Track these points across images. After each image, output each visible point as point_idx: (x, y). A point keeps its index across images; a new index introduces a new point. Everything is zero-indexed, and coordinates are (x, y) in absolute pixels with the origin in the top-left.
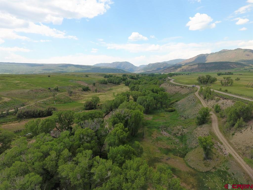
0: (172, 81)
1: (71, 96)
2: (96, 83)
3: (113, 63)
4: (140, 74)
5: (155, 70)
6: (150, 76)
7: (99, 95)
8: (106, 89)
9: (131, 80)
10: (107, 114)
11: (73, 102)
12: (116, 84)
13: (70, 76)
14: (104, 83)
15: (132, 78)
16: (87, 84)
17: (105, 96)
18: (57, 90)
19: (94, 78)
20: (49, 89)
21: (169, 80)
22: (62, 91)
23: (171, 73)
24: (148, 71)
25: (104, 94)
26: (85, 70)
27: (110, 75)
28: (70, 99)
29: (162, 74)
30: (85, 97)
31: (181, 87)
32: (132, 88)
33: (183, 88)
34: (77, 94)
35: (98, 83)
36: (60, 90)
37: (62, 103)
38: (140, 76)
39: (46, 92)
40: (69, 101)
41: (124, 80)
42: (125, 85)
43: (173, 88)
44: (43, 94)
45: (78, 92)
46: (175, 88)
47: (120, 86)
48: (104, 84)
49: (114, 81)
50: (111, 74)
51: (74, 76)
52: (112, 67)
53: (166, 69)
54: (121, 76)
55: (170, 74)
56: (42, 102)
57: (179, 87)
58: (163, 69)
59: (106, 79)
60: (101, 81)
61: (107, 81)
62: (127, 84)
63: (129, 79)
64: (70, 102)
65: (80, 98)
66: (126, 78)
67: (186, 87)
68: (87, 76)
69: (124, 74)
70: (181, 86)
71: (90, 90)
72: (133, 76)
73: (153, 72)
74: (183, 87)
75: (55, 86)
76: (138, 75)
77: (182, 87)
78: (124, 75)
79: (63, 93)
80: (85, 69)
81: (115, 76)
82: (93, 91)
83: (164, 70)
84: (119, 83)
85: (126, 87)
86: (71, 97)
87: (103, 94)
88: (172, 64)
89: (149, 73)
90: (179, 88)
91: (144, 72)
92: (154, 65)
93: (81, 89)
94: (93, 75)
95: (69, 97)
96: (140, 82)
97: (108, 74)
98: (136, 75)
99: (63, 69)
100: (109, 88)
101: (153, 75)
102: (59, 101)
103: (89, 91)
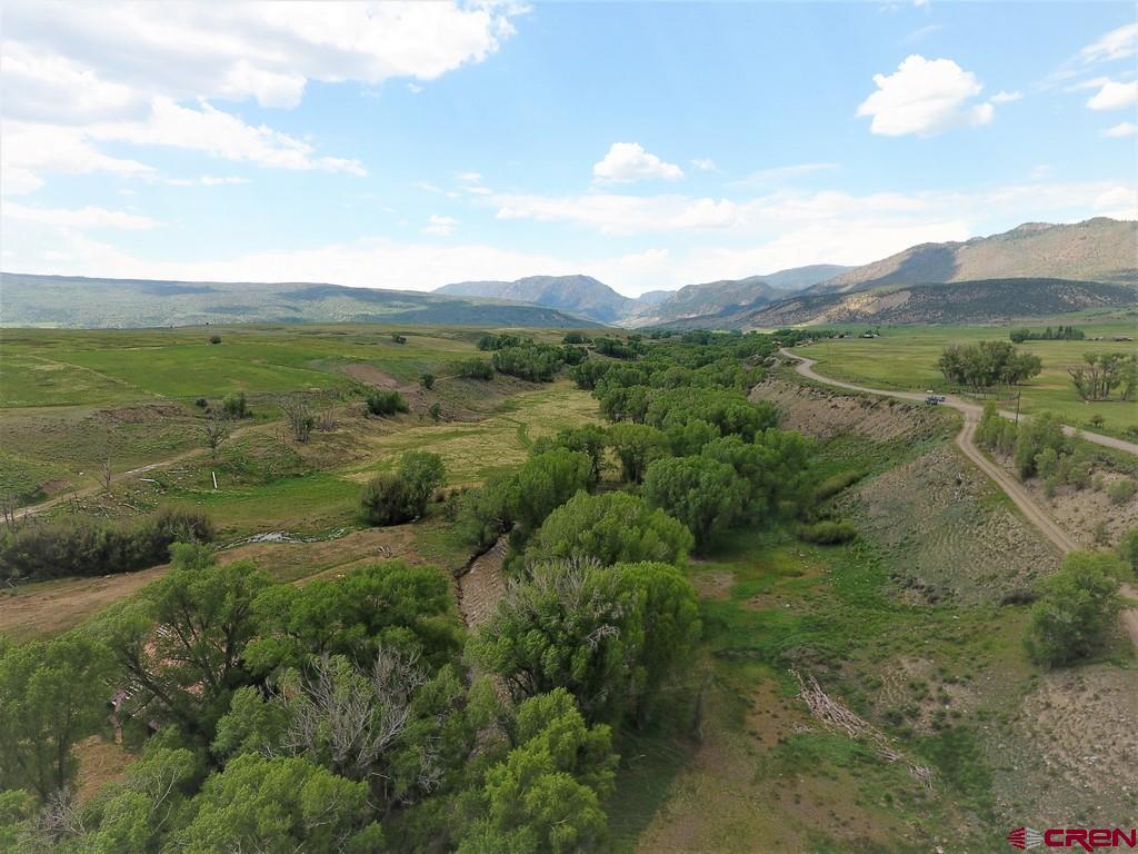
0: (804, 369)
1: (303, 441)
2: (439, 373)
3: (524, 281)
4: (645, 331)
5: (712, 316)
6: (692, 344)
7: (447, 436)
8: (482, 405)
9: (603, 359)
10: (479, 554)
11: (310, 474)
12: (533, 381)
13: (320, 338)
14: (474, 377)
15: (610, 350)
16: (392, 382)
17: (477, 439)
18: (237, 410)
19: (431, 352)
20: (202, 404)
21: (789, 364)
22: (265, 417)
23: (787, 328)
24: (680, 320)
25: (475, 433)
26: (395, 311)
27: (504, 336)
28: (300, 461)
29: (744, 333)
30: (379, 446)
31: (865, 404)
32: (611, 404)
33: (876, 407)
34: (340, 431)
35: (449, 373)
36: (255, 412)
37: (255, 480)
38: (645, 342)
39: (182, 422)
40: (294, 471)
41: (572, 360)
42: (574, 383)
43: (820, 406)
44: (163, 432)
45: (345, 420)
46: (830, 404)
47: (551, 388)
48: (476, 382)
49: (522, 367)
50: (513, 329)
51: (340, 339)
52: (518, 299)
53: (763, 311)
54: (557, 342)
55: (787, 333)
56: (149, 474)
57: (851, 403)
58: (750, 312)
59: (489, 355)
60: (463, 364)
61: (493, 368)
62: (586, 382)
63: (596, 359)
64: (298, 476)
65: (351, 451)
66: (583, 349)
67: (892, 404)
68: (399, 340)
69: (571, 330)
70: (865, 396)
71: (404, 410)
72: (612, 344)
73: (704, 325)
74: (874, 401)
75: (232, 392)
76: (635, 338)
77: (869, 403)
78: (573, 339)
79: (266, 429)
80: (396, 307)
81: (530, 341)
82: (421, 417)
83: (755, 314)
84: (545, 377)
85: (581, 394)
86: (304, 451)
87: (470, 429)
88: (788, 288)
89: (687, 329)
90: (852, 409)
91: (664, 321)
92: (706, 292)
93: (360, 403)
94: (429, 335)
95: (295, 448)
96: (649, 371)
97: (499, 330)
98: (629, 338)
99: (296, 310)
100: (502, 402)
101: (704, 338)
102: (237, 470)
103: (403, 416)
